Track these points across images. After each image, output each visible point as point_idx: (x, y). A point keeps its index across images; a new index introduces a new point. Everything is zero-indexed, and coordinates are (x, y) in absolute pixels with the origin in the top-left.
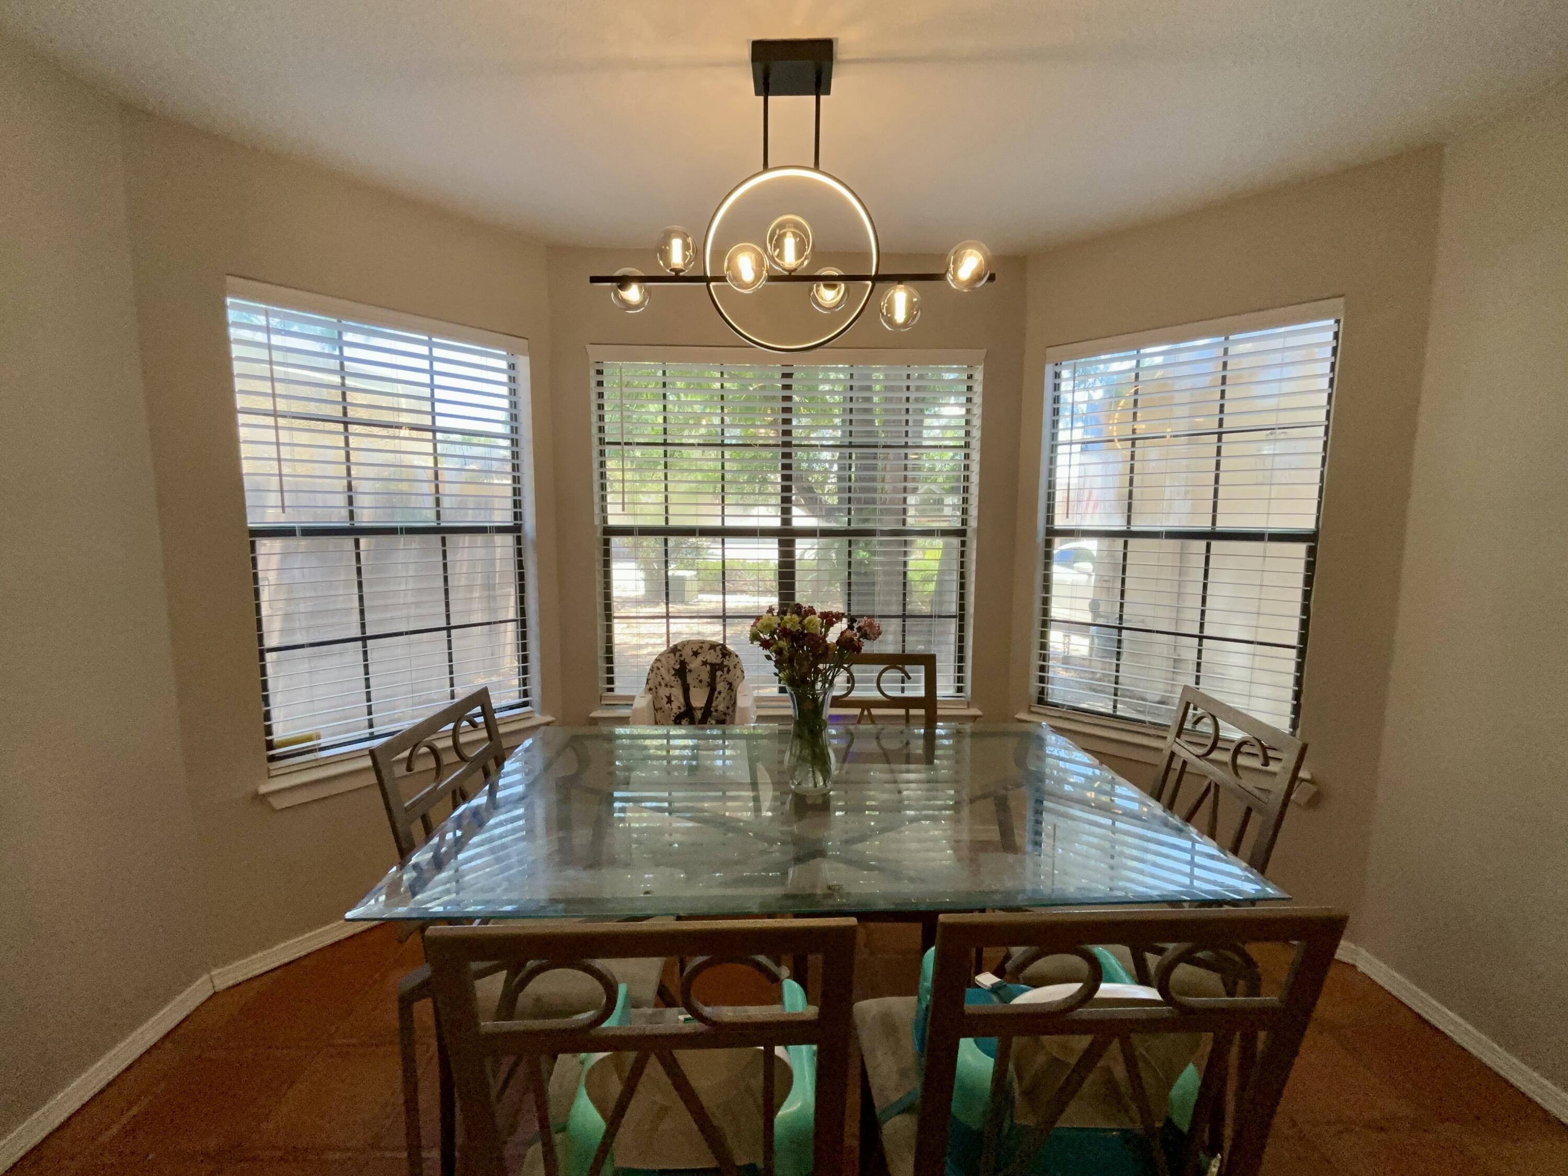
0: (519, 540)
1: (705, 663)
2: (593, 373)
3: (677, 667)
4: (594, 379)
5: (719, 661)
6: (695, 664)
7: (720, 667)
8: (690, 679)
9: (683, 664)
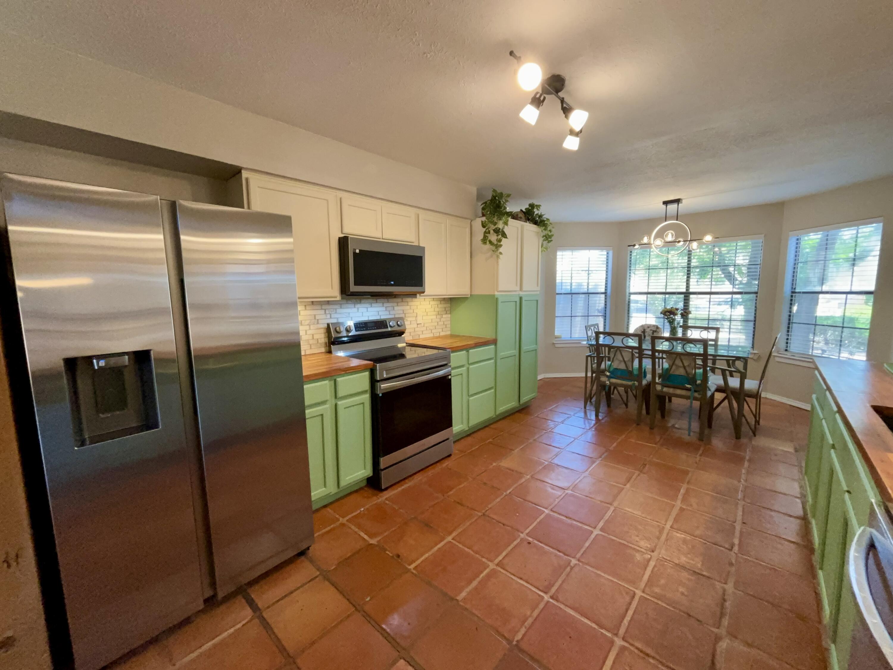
0: (606, 296)
1: (651, 330)
2: (629, 252)
3: (643, 330)
4: (629, 253)
5: (655, 330)
6: (648, 330)
7: (656, 331)
8: (646, 334)
9: (644, 330)
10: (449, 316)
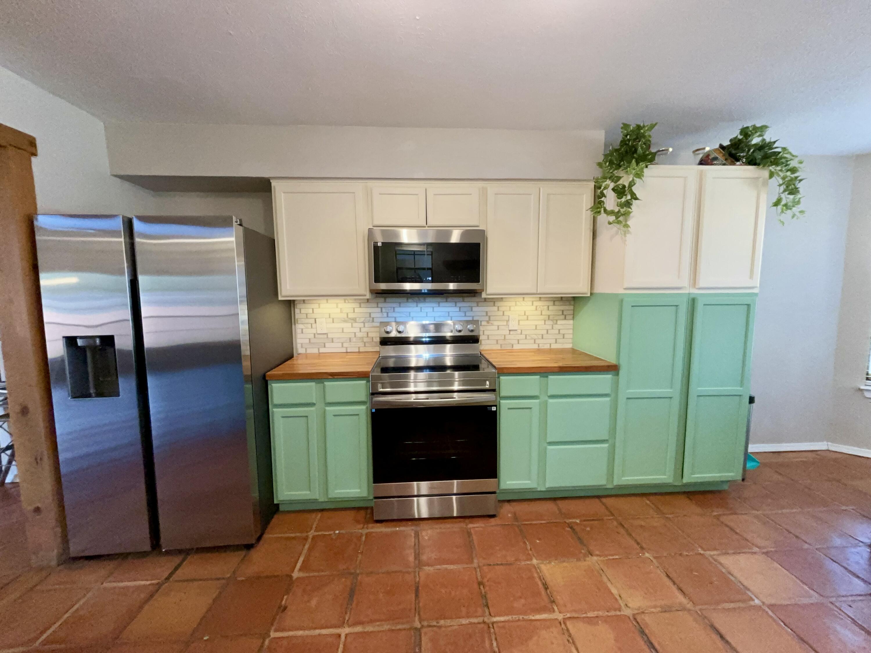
10: (571, 322)
